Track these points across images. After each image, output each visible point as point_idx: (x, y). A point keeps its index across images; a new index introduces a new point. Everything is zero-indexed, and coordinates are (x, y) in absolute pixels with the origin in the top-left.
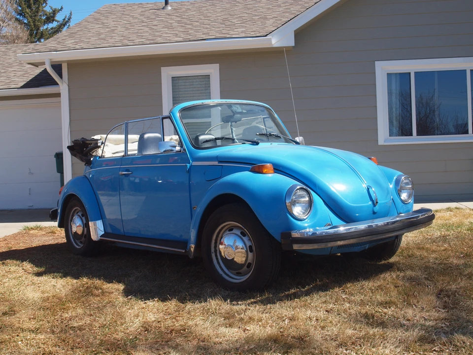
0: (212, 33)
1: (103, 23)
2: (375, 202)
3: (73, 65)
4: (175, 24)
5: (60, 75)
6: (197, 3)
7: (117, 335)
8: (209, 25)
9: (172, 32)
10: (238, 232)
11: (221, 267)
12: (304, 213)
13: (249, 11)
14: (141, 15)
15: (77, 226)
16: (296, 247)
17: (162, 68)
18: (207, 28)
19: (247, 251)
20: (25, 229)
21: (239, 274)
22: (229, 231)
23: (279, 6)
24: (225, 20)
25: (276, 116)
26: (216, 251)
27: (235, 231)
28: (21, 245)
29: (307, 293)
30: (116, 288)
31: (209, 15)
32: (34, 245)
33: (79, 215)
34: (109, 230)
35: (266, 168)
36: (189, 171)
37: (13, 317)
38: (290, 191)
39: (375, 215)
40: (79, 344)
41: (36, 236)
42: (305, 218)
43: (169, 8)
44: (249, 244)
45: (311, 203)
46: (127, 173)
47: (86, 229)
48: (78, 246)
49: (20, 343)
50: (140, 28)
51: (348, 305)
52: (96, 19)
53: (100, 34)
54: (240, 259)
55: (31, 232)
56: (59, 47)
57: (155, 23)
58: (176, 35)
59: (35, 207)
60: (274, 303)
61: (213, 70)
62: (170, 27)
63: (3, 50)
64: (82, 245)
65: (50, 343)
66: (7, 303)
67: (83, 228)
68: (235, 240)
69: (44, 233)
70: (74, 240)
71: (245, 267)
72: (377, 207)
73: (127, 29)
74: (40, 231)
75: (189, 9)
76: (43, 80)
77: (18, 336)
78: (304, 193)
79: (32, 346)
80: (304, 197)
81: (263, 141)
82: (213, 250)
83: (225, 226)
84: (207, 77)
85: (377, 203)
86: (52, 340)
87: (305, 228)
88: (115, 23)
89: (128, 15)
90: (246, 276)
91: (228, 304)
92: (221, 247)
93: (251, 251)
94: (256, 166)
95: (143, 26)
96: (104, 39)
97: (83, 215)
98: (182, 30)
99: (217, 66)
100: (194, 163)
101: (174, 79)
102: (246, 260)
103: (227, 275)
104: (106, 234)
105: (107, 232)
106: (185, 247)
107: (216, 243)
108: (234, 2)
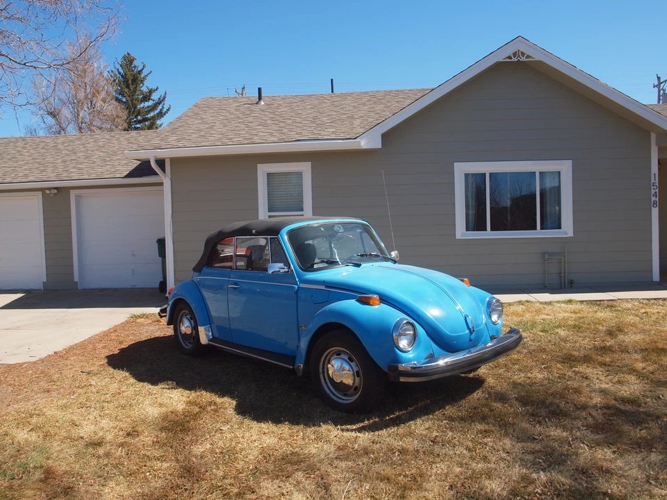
0: (305, 133)
1: (202, 118)
2: (472, 330)
3: (176, 161)
4: (269, 122)
5: (164, 170)
6: (289, 98)
7: (238, 464)
8: (301, 123)
9: (267, 131)
10: (346, 358)
11: (328, 387)
12: (408, 345)
13: (337, 109)
14: (237, 110)
15: (186, 327)
16: (402, 379)
17: (258, 165)
18: (299, 127)
19: (354, 374)
20: (132, 317)
21: (345, 395)
22: (337, 355)
23: (364, 104)
24: (315, 118)
25: (374, 233)
26: (323, 368)
27: (342, 356)
28: (131, 337)
29: (412, 417)
30: (229, 404)
31: (300, 112)
32: (144, 338)
33: (187, 318)
34: (217, 335)
35: (373, 299)
36: (297, 292)
37: (137, 439)
38: (397, 325)
39: (471, 342)
40: (203, 475)
41: (143, 325)
42: (410, 349)
43: (263, 103)
44: (356, 369)
45: (415, 336)
46: (235, 286)
47: (194, 331)
48: (188, 346)
49: (148, 474)
50: (237, 125)
51: (450, 434)
52: (196, 114)
54: (349, 381)
55: (138, 320)
56: (163, 144)
57: (250, 119)
58: (271, 134)
59: (138, 287)
61: (305, 168)
62: (265, 125)
63: (107, 137)
64: (191, 346)
65: (176, 473)
66: (129, 420)
67: (192, 329)
68: (342, 363)
69: (150, 322)
70: (183, 341)
71: (352, 390)
72: (474, 334)
73: (225, 126)
74: (146, 320)
75: (280, 105)
76: (144, 169)
77: (145, 466)
78: (410, 327)
79: (160, 477)
80: (409, 330)
81: (365, 261)
82: (321, 370)
83: (333, 350)
84: (300, 174)
86: (177, 470)
87: (409, 360)
88: (213, 118)
89: (225, 110)
90: (353, 397)
91: (338, 429)
92: (329, 367)
93: (358, 376)
95: (239, 123)
96: (205, 136)
97: (191, 318)
98: (276, 128)
99: (309, 164)
100: (302, 285)
101: (269, 175)
102: (354, 383)
103: (334, 395)
104: (214, 339)
105: (215, 336)
106: (293, 363)
107: (324, 364)
108: (321, 98)
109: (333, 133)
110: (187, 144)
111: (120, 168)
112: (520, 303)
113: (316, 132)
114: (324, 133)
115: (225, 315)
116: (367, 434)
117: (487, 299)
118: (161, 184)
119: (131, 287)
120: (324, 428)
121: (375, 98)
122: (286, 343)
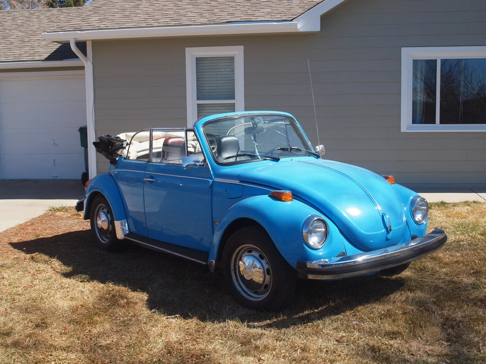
0: (238, 13)
2: (389, 229)
3: (96, 43)
7: (142, 356)
9: (198, 11)
10: (257, 255)
11: (239, 284)
12: (319, 243)
15: (102, 222)
16: (310, 277)
17: (187, 49)
18: (232, 7)
19: (264, 272)
20: (50, 210)
21: (256, 293)
22: (248, 252)
26: (235, 265)
27: (254, 253)
28: (48, 231)
29: (321, 316)
30: (140, 297)
32: (61, 232)
33: (104, 212)
34: (133, 230)
35: (286, 194)
36: (211, 187)
37: (46, 331)
38: (308, 221)
39: (388, 242)
41: (62, 219)
42: (320, 247)
44: (266, 267)
45: (326, 234)
46: (151, 180)
47: (111, 226)
48: (104, 241)
49: (53, 363)
51: (357, 334)
53: (124, 10)
54: (259, 279)
55: (58, 214)
56: (84, 25)
58: (201, 15)
59: (59, 178)
60: (288, 327)
61: (237, 52)
62: (195, 4)
64: (108, 240)
66: (39, 312)
67: (108, 224)
68: (253, 260)
69: (69, 215)
70: (100, 235)
71: (262, 288)
72: (391, 233)
74: (66, 213)
77: (51, 355)
78: (321, 224)
80: (320, 228)
81: (285, 156)
82: (232, 268)
83: (244, 247)
84: (231, 59)
85: (391, 230)
86: (82, 361)
87: (320, 258)
90: (263, 296)
91: (245, 326)
92: (241, 263)
93: (268, 273)
94: (276, 191)
96: (128, 16)
97: (108, 212)
98: (207, 8)
99: (241, 48)
100: (217, 180)
101: (198, 60)
102: (264, 281)
103: (246, 292)
104: (130, 234)
105: (131, 231)
106: (206, 260)
107: (235, 261)
109: (268, 13)
110: (109, 25)
111: (41, 50)
112: (467, 203)
113: (250, 12)
114: (258, 14)
115: (142, 210)
116: (273, 331)
117: (411, 198)
118: (82, 68)
119: (52, 178)
120: (231, 324)
122: (202, 240)
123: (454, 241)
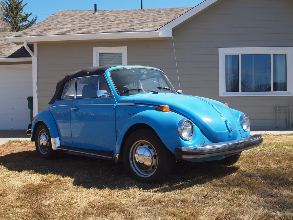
0: (123, 28)
1: (58, 21)
2: (230, 131)
3: (40, 44)
4: (101, 23)
5: (33, 51)
6: (114, 11)
7: (73, 210)
8: (121, 23)
9: (100, 27)
10: (147, 147)
11: (135, 168)
13: (144, 17)
14: (81, 17)
15: (43, 141)
16: (184, 157)
17: (93, 48)
18: (120, 26)
19: (152, 158)
20: (9, 142)
21: (146, 172)
22: (141, 145)
23: (162, 14)
24: (130, 21)
25: (166, 77)
26: (132, 158)
27: (145, 146)
28: (7, 151)
29: (191, 185)
30: (69, 180)
31: (121, 18)
33: (44, 134)
34: (63, 144)
35: (165, 108)
36: (115, 109)
37: (6, 197)
38: (181, 123)
39: (230, 138)
40: (49, 216)
41: (16, 146)
42: (189, 139)
43: (97, 14)
44: (153, 153)
45: (193, 130)
46: (76, 109)
47: (48, 143)
48: (44, 153)
49: (11, 215)
50: (80, 24)
51: (216, 193)
52: (54, 19)
53: (56, 27)
54: (148, 163)
55: (13, 144)
56: (32, 34)
57: (89, 22)
58: (102, 29)
59: (14, 129)
60: (170, 191)
61: (123, 50)
62: (98, 24)
64: (46, 153)
65: (30, 215)
66: (1, 189)
67: (47, 142)
68: (145, 151)
69: (21, 144)
70: (41, 149)
71: (151, 168)
73: (73, 25)
74: (19, 143)
75: (109, 15)
76: (22, 53)
77: (9, 210)
79: (19, 217)
80: (189, 126)
81: (161, 92)
82: (130, 157)
83: (138, 143)
84: (120, 54)
86: (31, 213)
87: (189, 145)
88: (65, 21)
89: (73, 17)
90: (151, 173)
91: (141, 191)
92: (135, 155)
93: (155, 158)
94: (159, 107)
95: (82, 23)
96: (59, 30)
97: (47, 134)
98: (105, 26)
99: (126, 48)
100: (119, 104)
101: (100, 54)
102: (152, 164)
103: (139, 173)
104: (61, 146)
105: (61, 144)
106: (112, 155)
107: (132, 155)
108: (135, 12)
109: (142, 28)
111: (5, 52)
113: (130, 28)
114: (136, 28)
115: (69, 129)
116: (160, 193)
117: (240, 116)
119: (10, 129)
120: (131, 190)
121: (168, 11)
123: (260, 151)
